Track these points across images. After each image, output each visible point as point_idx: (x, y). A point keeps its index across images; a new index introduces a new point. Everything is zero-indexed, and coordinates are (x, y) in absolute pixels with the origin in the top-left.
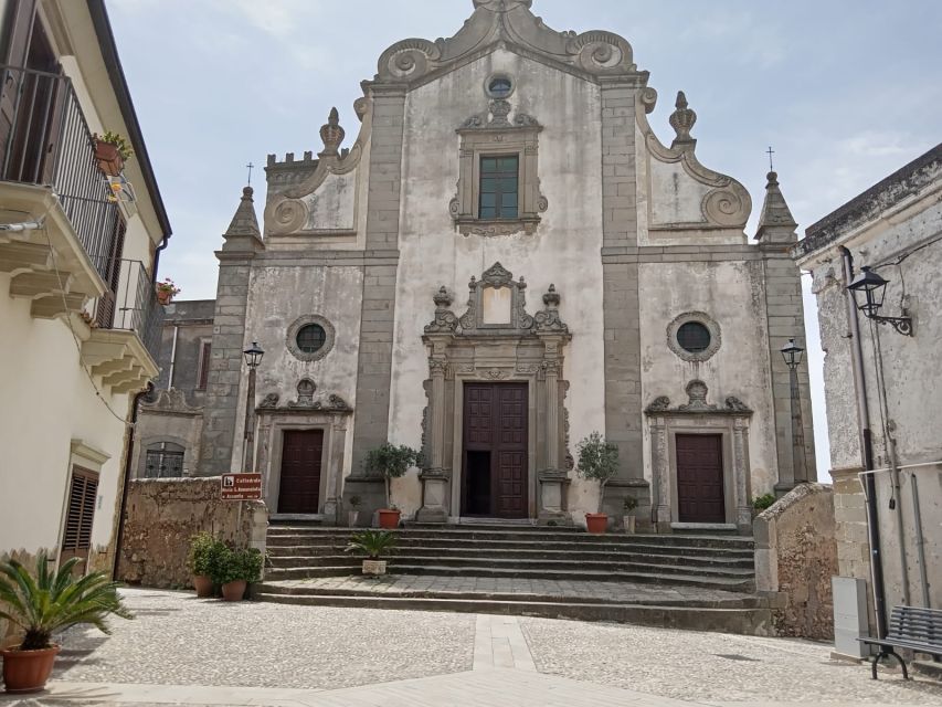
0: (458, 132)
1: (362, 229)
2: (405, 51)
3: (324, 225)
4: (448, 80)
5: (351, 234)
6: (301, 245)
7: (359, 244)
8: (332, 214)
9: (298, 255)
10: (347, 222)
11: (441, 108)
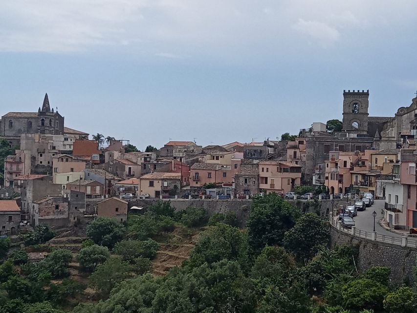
0: (410, 123)
1: (396, 137)
2: (402, 109)
3: (390, 136)
4: (408, 114)
5: (394, 137)
6: (387, 139)
7: (395, 139)
8: (391, 134)
9: (386, 140)
10: (393, 136)
11: (407, 118)
